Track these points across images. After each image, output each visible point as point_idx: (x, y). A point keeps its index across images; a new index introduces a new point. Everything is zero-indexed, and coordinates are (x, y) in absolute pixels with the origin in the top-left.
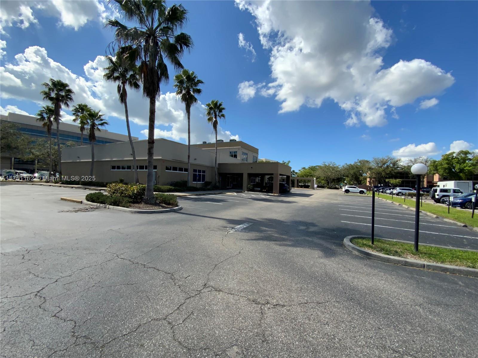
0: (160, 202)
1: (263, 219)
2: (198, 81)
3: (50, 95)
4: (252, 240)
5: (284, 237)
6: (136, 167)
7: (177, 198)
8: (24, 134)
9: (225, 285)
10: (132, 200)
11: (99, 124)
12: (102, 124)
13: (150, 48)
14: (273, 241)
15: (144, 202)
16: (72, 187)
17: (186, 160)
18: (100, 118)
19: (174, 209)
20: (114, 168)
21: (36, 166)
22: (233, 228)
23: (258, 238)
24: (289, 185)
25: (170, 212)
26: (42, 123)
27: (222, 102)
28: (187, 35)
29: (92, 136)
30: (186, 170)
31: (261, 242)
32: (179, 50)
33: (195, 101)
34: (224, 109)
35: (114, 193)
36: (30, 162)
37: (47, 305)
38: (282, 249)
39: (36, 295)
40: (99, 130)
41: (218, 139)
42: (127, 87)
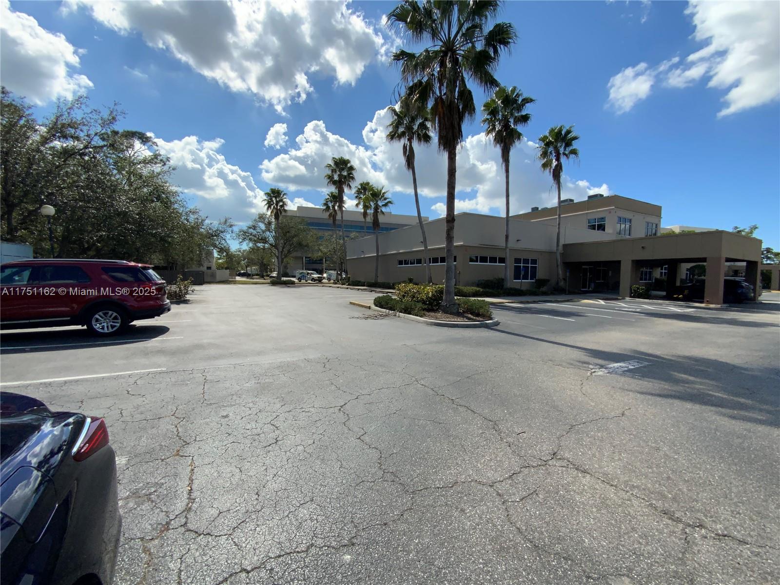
0: (464, 312)
1: (679, 356)
2: (523, 100)
3: (333, 178)
4: (652, 394)
5: (742, 400)
6: (427, 260)
7: (491, 306)
8: (313, 229)
9: (596, 466)
10: (426, 307)
11: (383, 205)
12: (386, 205)
13: (447, 72)
14: (712, 405)
15: (442, 310)
16: (359, 289)
17: (502, 244)
18: (383, 196)
19: (486, 323)
20: (401, 263)
21: (324, 265)
22: (602, 367)
23: (665, 392)
24: (754, 283)
25: (480, 327)
26: (328, 214)
27: (571, 127)
28: (506, 25)
29: (376, 223)
30: (502, 260)
31: (677, 403)
32: (491, 58)
33: (519, 138)
34: (575, 138)
35: (404, 296)
36: (319, 260)
37: (351, 424)
38: (739, 426)
39: (340, 409)
40: (383, 213)
41: (562, 199)
42: (415, 144)
